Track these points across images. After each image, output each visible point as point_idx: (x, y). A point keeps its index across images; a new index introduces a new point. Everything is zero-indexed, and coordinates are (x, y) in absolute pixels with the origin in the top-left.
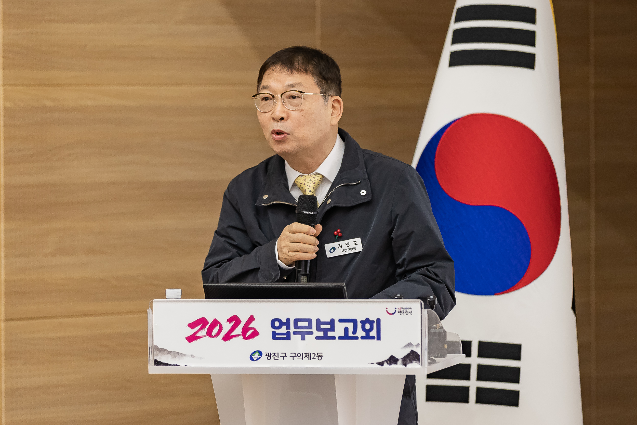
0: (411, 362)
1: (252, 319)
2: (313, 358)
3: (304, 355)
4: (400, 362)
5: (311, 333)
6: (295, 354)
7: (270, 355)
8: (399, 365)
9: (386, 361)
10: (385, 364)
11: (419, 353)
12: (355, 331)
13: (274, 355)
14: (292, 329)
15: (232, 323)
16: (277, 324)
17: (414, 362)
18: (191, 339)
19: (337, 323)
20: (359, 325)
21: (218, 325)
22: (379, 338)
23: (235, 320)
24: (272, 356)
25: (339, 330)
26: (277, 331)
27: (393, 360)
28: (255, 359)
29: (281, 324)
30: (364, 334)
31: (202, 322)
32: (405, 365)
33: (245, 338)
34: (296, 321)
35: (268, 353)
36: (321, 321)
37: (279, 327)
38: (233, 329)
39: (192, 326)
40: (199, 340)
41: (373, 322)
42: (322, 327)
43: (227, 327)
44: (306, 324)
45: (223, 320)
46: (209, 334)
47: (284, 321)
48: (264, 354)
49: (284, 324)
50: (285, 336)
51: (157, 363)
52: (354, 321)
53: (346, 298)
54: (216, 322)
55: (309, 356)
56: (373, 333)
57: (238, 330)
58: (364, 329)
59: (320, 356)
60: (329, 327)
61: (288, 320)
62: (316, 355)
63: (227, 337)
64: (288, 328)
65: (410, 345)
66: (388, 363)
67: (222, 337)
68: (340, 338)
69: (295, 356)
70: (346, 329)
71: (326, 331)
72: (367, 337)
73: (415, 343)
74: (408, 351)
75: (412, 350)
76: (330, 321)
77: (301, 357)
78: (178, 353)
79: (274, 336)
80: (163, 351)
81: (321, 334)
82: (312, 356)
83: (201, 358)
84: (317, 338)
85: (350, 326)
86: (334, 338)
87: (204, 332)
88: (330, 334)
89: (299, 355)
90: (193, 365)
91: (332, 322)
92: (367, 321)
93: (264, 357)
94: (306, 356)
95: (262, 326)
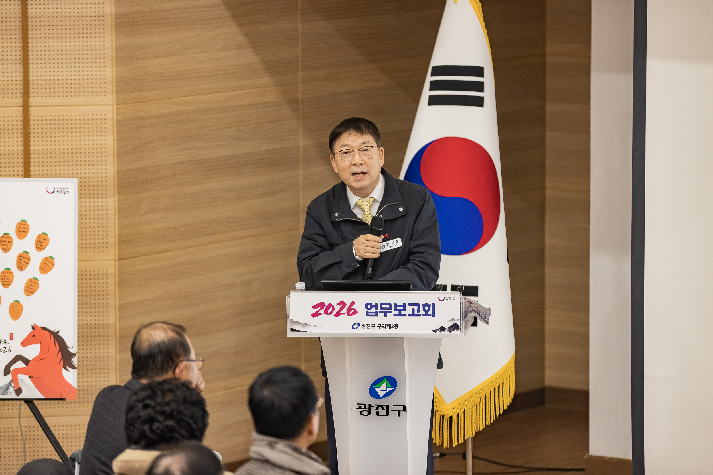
0: (454, 330)
1: (353, 303)
2: (392, 328)
3: (386, 326)
4: (447, 330)
5: (391, 312)
6: (381, 325)
7: (364, 325)
8: (446, 332)
9: (438, 329)
10: (438, 331)
11: (459, 325)
12: (418, 311)
13: (368, 325)
14: (379, 310)
15: (341, 306)
16: (369, 306)
17: (456, 330)
18: (314, 315)
19: (407, 306)
20: (421, 307)
21: (332, 307)
22: (434, 315)
23: (342, 304)
24: (366, 326)
25: (409, 310)
26: (369, 311)
27: (442, 329)
28: (355, 328)
29: (372, 306)
30: (424, 313)
31: (322, 305)
32: (450, 332)
33: (349, 315)
34: (381, 305)
35: (364, 324)
36: (397, 305)
37: (371, 308)
38: (341, 309)
39: (315, 307)
40: (319, 316)
41: (430, 305)
42: (398, 308)
43: (337, 308)
44: (388, 306)
45: (335, 304)
46: (326, 312)
47: (374, 304)
48: (361, 325)
49: (374, 306)
50: (374, 314)
51: (292, 330)
52: (418, 305)
53: (411, 291)
54: (330, 305)
55: (389, 326)
56: (430, 312)
57: (345, 310)
58: (424, 309)
59: (396, 326)
60: (402, 308)
61: (376, 304)
62: (394, 326)
63: (338, 314)
64: (376, 309)
65: (453, 319)
66: (439, 331)
67: (334, 314)
68: (409, 315)
69: (381, 326)
70: (413, 310)
71: (400, 311)
72: (426, 315)
73: (456, 319)
74: (452, 323)
75: (454, 323)
76: (403, 305)
77: (385, 327)
78: (306, 324)
79: (367, 314)
80: (296, 322)
81: (397, 313)
82: (392, 326)
83: (321, 327)
84: (395, 315)
85: (416, 308)
86: (405, 315)
87: (322, 311)
88: (403, 313)
89: (383, 325)
90: (315, 332)
91: (404, 306)
92: (426, 305)
93: (361, 327)
94: (388, 326)
95: (360, 307)
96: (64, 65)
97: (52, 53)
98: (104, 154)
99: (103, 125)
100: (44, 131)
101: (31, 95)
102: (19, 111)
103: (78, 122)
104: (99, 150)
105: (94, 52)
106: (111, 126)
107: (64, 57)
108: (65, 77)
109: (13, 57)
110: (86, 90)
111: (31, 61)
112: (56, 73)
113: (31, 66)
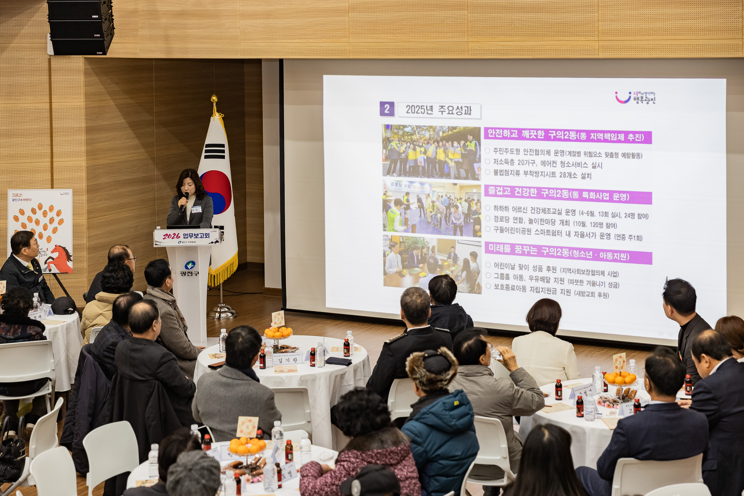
0: (216, 243)
1: (179, 234)
2: (193, 243)
5: (193, 237)
7: (183, 242)
8: (214, 244)
11: (218, 241)
14: (188, 236)
18: (164, 239)
19: (199, 234)
20: (204, 235)
22: (209, 238)
23: (175, 234)
25: (200, 236)
27: (212, 242)
28: (179, 243)
29: (186, 235)
30: (205, 237)
31: (167, 235)
33: (177, 238)
34: (189, 234)
36: (195, 234)
39: (164, 236)
40: (166, 239)
43: (173, 236)
44: (192, 235)
45: (172, 234)
46: (168, 237)
48: (181, 242)
50: (187, 238)
51: (156, 244)
54: (170, 235)
56: (208, 236)
57: (175, 236)
59: (195, 242)
63: (173, 238)
67: (171, 238)
68: (200, 238)
71: (196, 236)
74: (216, 240)
76: (197, 234)
78: (161, 242)
79: (184, 238)
80: (157, 242)
83: (166, 243)
85: (202, 235)
86: (198, 238)
87: (167, 237)
89: (190, 242)
90: (164, 245)
92: (206, 234)
95: (181, 235)
96: (66, 146)
97: (62, 142)
98: (82, 179)
99: (81, 168)
100: (59, 171)
101: (54, 157)
102: (49, 164)
103: (72, 167)
104: (80, 178)
105: (78, 141)
106: (84, 169)
107: (66, 143)
108: (67, 151)
109: (47, 143)
110: (75, 155)
111: (54, 145)
112: (63, 149)
113: (54, 147)
